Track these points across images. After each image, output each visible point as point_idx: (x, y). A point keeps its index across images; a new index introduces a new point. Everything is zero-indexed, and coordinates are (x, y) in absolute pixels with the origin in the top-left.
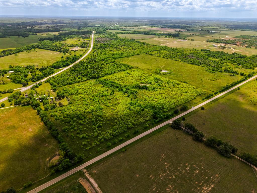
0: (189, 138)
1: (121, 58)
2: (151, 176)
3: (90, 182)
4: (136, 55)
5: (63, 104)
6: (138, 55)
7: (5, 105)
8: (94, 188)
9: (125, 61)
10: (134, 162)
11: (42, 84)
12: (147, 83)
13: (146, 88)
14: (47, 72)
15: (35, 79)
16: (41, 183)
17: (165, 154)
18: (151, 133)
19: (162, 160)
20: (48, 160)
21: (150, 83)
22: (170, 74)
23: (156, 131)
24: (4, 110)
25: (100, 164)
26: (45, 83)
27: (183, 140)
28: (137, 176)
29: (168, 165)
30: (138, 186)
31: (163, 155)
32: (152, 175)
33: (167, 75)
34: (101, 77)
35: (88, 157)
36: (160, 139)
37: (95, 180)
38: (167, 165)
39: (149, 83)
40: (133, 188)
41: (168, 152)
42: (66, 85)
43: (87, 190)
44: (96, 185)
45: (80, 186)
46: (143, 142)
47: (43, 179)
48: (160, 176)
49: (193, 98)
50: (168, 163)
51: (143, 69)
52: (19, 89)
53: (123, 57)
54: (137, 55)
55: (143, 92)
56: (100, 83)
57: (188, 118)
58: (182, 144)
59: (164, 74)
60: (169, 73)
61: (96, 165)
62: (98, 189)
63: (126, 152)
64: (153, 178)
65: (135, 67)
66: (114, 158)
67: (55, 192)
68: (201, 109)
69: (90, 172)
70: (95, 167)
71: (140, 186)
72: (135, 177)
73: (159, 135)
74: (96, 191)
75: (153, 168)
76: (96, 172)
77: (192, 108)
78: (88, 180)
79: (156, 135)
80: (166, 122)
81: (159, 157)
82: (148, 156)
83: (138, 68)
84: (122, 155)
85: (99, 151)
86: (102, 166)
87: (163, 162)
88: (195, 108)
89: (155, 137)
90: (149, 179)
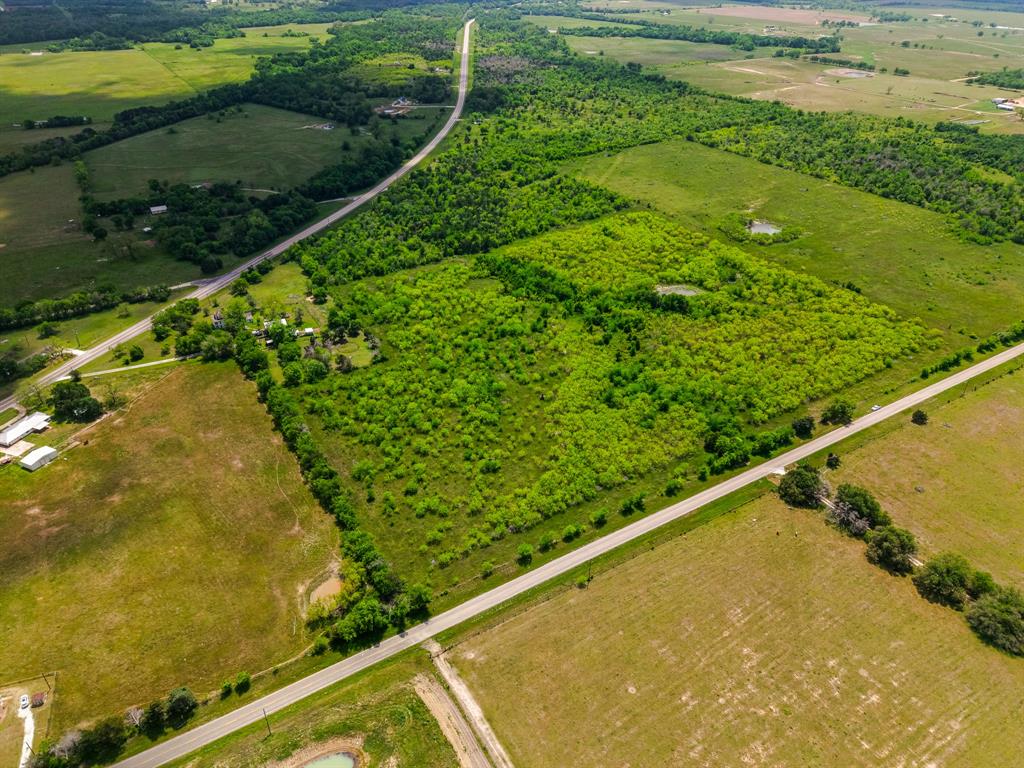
0: (848, 548)
1: (579, 155)
2: (684, 698)
3: (453, 697)
4: (646, 143)
5: (354, 363)
6: (654, 142)
7: (144, 354)
8: (467, 721)
9: (597, 175)
10: (621, 633)
11: (271, 269)
12: (686, 282)
13: (680, 307)
14: (291, 215)
15: (245, 245)
16: (281, 679)
17: (746, 612)
18: (692, 515)
19: (730, 636)
20: (301, 589)
21: (700, 284)
22: (788, 241)
23: (710, 508)
24: (142, 372)
25: (491, 627)
26: (284, 264)
27: (823, 555)
28: (630, 690)
29: (757, 658)
30: (632, 732)
31: (735, 614)
32: (689, 694)
33: (775, 245)
34: (496, 247)
35: (446, 594)
36: (729, 543)
37: (471, 687)
38: (749, 658)
39: (694, 283)
40: (615, 738)
41: (759, 601)
42: (364, 276)
43: (443, 725)
44: (475, 711)
45: (419, 708)
46: (659, 550)
47: (287, 667)
48: (721, 700)
49: (880, 364)
50: (756, 651)
51: (671, 214)
52: (189, 284)
53: (591, 153)
54: (650, 143)
55: (670, 323)
56: (493, 274)
57: (852, 457)
58: (819, 574)
59: (762, 244)
60: (784, 241)
61: (477, 629)
62: (484, 728)
63: (591, 585)
64: (694, 706)
65: (639, 202)
66: (542, 609)
67: (331, 719)
68: (910, 417)
69: (455, 656)
70: (474, 636)
71: (639, 734)
72: (621, 692)
73: (723, 524)
74: (474, 733)
75: (695, 665)
76: (477, 656)
77: (873, 411)
78: (448, 688)
79: (711, 524)
80: (756, 469)
81: (721, 619)
82: (676, 614)
83: (649, 207)
84: (574, 597)
85: (486, 576)
86: (495, 637)
87: (735, 642)
88: (886, 412)
89: (708, 532)
90: (678, 708)
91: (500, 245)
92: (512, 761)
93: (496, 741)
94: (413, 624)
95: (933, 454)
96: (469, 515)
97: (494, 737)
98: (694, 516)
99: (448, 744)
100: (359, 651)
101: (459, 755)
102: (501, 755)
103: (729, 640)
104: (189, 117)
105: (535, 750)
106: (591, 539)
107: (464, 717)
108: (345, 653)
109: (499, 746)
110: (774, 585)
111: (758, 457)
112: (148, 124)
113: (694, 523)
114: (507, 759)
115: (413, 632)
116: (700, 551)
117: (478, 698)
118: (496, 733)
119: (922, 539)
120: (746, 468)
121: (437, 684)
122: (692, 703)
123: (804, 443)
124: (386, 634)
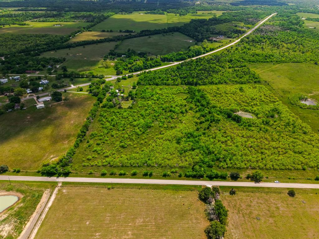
0: (203, 222)
1: (262, 62)
2: (97, 234)
3: (49, 198)
4: (294, 62)
6: (298, 62)
7: (83, 90)
8: (45, 206)
10: (103, 206)
11: (133, 77)
12: (253, 113)
13: (237, 120)
17: (144, 222)
18: (163, 185)
19: (130, 226)
20: (52, 156)
21: (257, 115)
22: (314, 110)
23: (171, 186)
25: (76, 187)
26: (137, 76)
27: (191, 220)
28: (87, 223)
30: (75, 233)
31: (140, 221)
32: (100, 234)
33: (307, 110)
35: (77, 173)
36: (164, 199)
37: (55, 198)
38: (128, 235)
39: (255, 114)
40: (69, 232)
41: (152, 221)
43: (40, 203)
44: (50, 205)
45: (40, 196)
46: (141, 190)
47: (29, 172)
49: (300, 167)
50: (132, 235)
51: (274, 88)
52: (110, 76)
53: (267, 62)
54: (296, 62)
56: (188, 93)
57: (244, 194)
58: (181, 225)
59: (301, 108)
60: (313, 109)
61: (73, 185)
62: (47, 209)
63: (111, 190)
64: (97, 238)
65: (266, 82)
66: (93, 189)
67: (23, 188)
68: (287, 191)
69: (61, 189)
70: (70, 187)
71: (76, 235)
72: (84, 222)
73: (169, 193)
74: (44, 209)
75: (111, 227)
76: (65, 192)
77: (275, 182)
78: (51, 196)
79: (166, 191)
80: (202, 181)
81: (133, 220)
82: (123, 210)
83: (268, 84)
84: (104, 191)
85: (91, 173)
86: (75, 190)
87: (129, 228)
88: (280, 185)
89: (162, 193)
90: (92, 236)
91: (202, 85)
92: (43, 221)
93: (45, 215)
94: (62, 176)
95: (281, 209)
96: (104, 157)
97: (46, 213)
98: (164, 186)
99: (35, 208)
100: (46, 176)
101: (35, 212)
102: (42, 218)
103: (129, 226)
104: (158, 34)
105: (50, 223)
106: (127, 178)
107: (46, 204)
108: (42, 176)
109: (44, 216)
110: (162, 219)
111: (208, 178)
112: (145, 34)
113: (161, 188)
114: (42, 220)
115: (60, 178)
116: (153, 197)
117: (54, 202)
118: (48, 213)
119: (236, 235)
120: (199, 180)
121: (50, 193)
122: (97, 237)
123: (231, 181)
124: (55, 176)
